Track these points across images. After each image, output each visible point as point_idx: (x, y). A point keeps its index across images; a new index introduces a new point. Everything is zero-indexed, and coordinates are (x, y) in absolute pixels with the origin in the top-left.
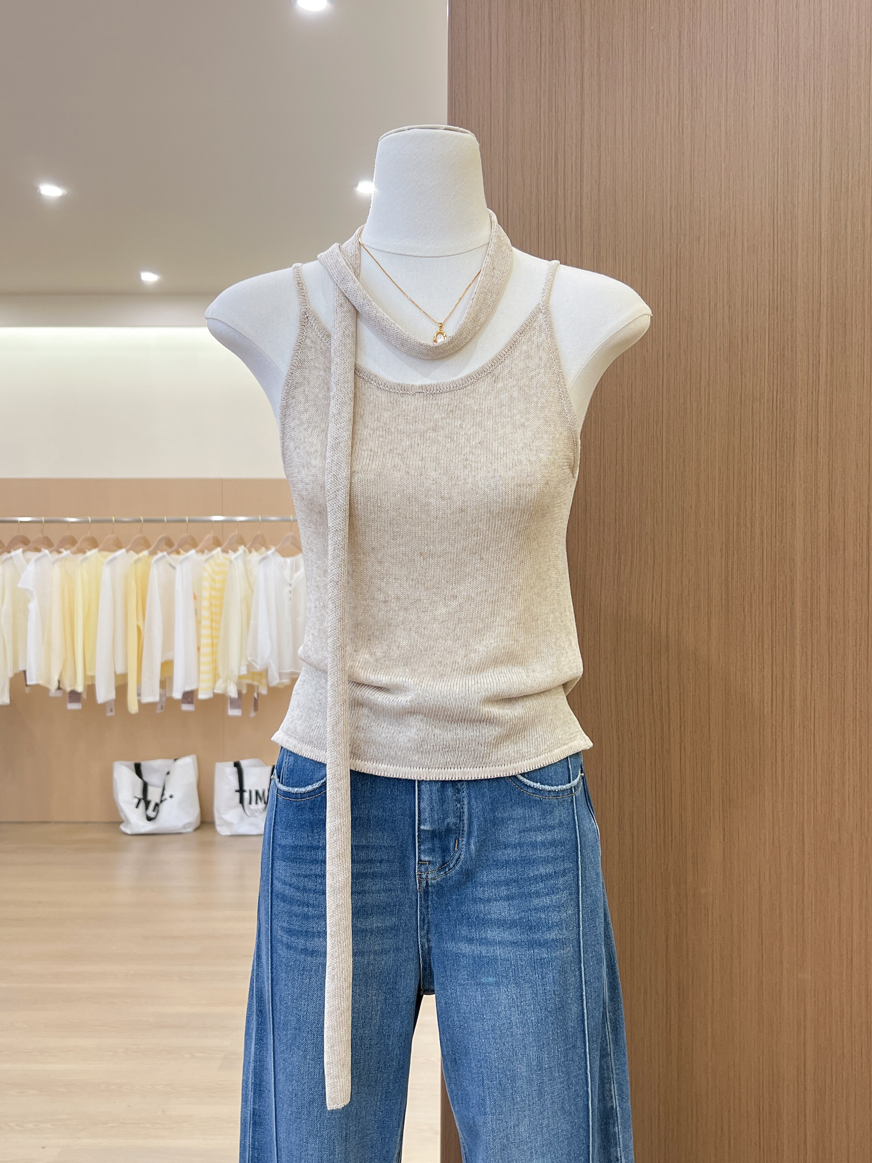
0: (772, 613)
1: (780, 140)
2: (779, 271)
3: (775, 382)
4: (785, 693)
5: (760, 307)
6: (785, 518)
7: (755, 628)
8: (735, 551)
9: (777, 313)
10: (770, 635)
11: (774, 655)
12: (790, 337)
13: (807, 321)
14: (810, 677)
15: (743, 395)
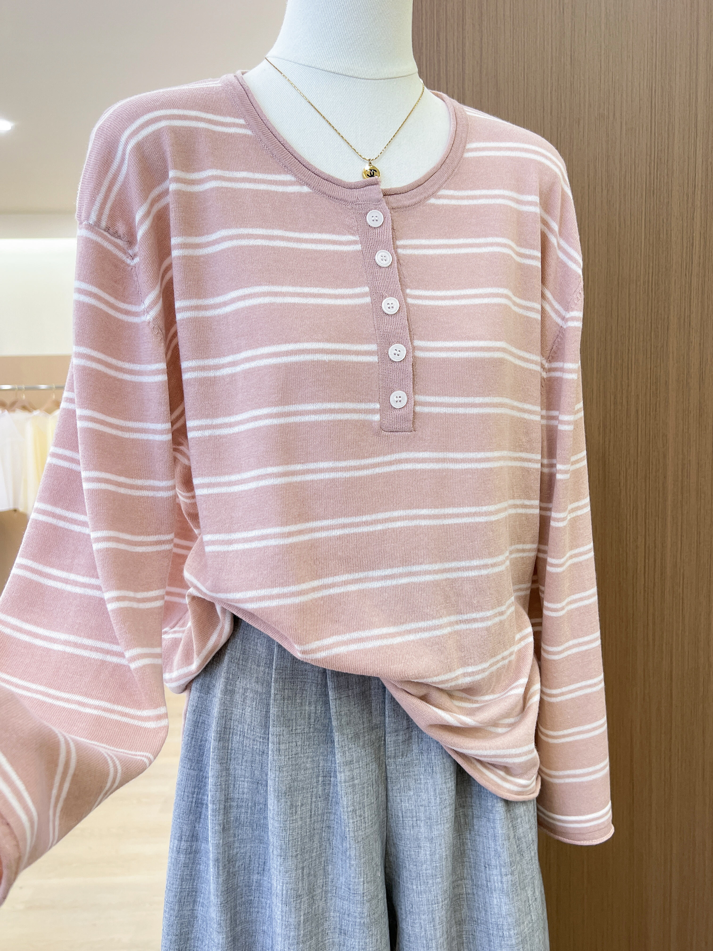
0: (646, 486)
1: (658, 20)
2: (656, 154)
3: (651, 265)
4: (657, 561)
5: (637, 191)
6: (658, 396)
7: (630, 501)
8: (612, 429)
9: (653, 196)
10: (644, 508)
11: (647, 526)
12: (665, 220)
13: (681, 205)
14: (680, 546)
15: (620, 278)
